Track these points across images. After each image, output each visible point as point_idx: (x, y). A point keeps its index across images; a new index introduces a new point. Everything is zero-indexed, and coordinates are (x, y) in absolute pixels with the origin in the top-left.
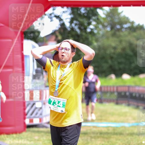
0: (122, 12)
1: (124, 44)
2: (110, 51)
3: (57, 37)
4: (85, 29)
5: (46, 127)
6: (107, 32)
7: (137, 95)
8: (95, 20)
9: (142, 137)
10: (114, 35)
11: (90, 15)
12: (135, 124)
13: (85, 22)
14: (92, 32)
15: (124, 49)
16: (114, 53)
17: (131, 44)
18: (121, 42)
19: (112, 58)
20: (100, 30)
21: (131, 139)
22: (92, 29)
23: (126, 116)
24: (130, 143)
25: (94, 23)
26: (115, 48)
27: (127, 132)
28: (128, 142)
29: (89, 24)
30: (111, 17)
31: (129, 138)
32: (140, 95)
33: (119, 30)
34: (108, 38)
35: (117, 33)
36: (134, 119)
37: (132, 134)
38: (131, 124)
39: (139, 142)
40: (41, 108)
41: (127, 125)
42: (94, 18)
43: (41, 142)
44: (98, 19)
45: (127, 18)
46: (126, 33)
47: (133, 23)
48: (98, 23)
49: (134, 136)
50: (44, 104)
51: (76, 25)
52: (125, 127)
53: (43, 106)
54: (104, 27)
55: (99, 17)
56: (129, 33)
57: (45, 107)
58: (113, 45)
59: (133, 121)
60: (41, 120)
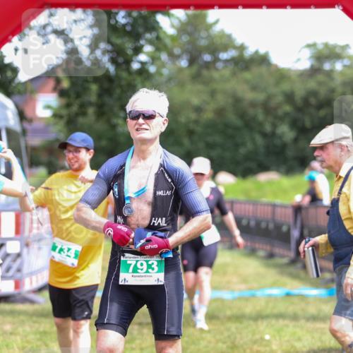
0: (217, 22)
1: (221, 100)
2: (187, 117)
3: (58, 81)
4: (128, 62)
5: (32, 302)
6: (181, 70)
7: (253, 223)
8: (150, 42)
9: (262, 325)
10: (196, 77)
11: (141, 30)
12: (247, 294)
13: (129, 46)
14: (143, 72)
15: (220, 112)
16: (196, 122)
17: (237, 100)
18: (213, 94)
19: (191, 133)
20: (163, 65)
21: (237, 328)
22: (143, 63)
23: (225, 273)
24: (235, 338)
25: (148, 48)
26: (198, 110)
27: (229, 313)
28: (229, 337)
29: (138, 50)
30: (190, 34)
31: (233, 326)
32: (258, 224)
33: (208, 65)
34: (181, 85)
35: (205, 72)
36: (244, 280)
37: (239, 318)
38: (236, 294)
39: (257, 337)
40: (19, 255)
41: (227, 295)
42: (148, 36)
43: (18, 338)
44: (158, 38)
45: (229, 37)
46: (227, 72)
47: (242, 48)
48: (158, 49)
49: (246, 323)
50: (27, 245)
51: (105, 52)
52: (221, 300)
53: (25, 250)
54: (173, 57)
55: (162, 35)
56: (234, 74)
57: (28, 253)
58: (196, 101)
59: (243, 286)
60: (17, 285)
